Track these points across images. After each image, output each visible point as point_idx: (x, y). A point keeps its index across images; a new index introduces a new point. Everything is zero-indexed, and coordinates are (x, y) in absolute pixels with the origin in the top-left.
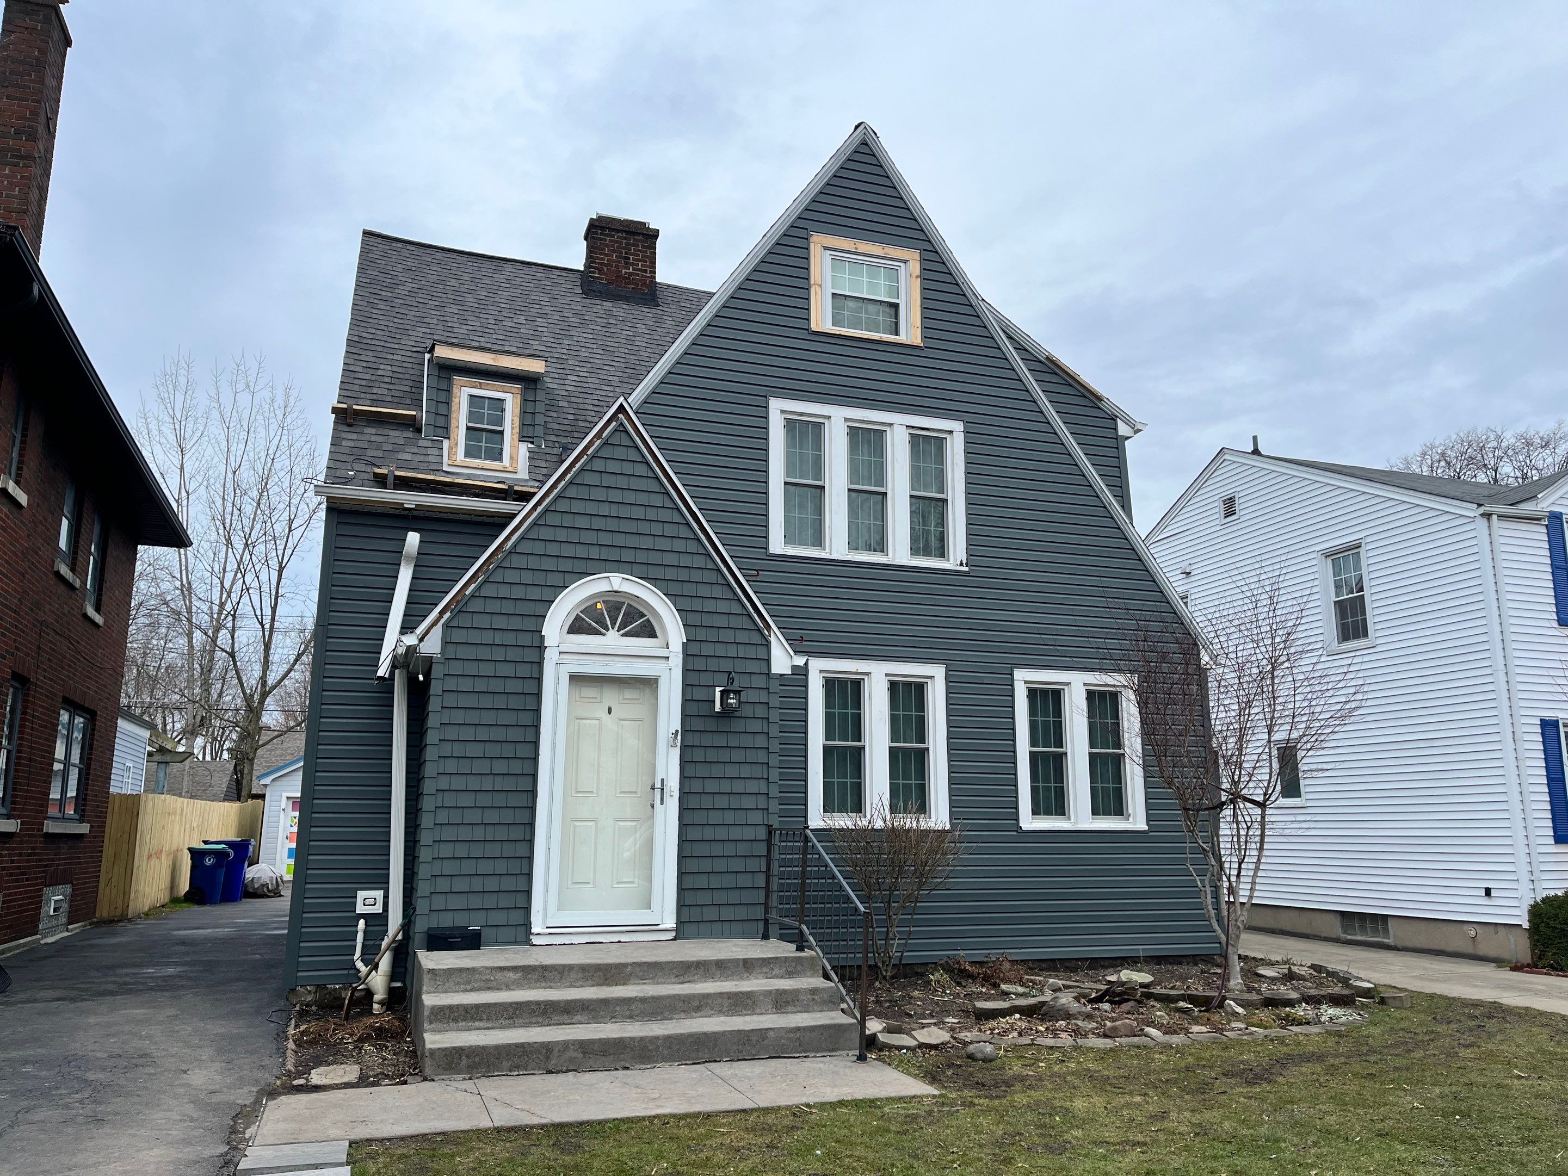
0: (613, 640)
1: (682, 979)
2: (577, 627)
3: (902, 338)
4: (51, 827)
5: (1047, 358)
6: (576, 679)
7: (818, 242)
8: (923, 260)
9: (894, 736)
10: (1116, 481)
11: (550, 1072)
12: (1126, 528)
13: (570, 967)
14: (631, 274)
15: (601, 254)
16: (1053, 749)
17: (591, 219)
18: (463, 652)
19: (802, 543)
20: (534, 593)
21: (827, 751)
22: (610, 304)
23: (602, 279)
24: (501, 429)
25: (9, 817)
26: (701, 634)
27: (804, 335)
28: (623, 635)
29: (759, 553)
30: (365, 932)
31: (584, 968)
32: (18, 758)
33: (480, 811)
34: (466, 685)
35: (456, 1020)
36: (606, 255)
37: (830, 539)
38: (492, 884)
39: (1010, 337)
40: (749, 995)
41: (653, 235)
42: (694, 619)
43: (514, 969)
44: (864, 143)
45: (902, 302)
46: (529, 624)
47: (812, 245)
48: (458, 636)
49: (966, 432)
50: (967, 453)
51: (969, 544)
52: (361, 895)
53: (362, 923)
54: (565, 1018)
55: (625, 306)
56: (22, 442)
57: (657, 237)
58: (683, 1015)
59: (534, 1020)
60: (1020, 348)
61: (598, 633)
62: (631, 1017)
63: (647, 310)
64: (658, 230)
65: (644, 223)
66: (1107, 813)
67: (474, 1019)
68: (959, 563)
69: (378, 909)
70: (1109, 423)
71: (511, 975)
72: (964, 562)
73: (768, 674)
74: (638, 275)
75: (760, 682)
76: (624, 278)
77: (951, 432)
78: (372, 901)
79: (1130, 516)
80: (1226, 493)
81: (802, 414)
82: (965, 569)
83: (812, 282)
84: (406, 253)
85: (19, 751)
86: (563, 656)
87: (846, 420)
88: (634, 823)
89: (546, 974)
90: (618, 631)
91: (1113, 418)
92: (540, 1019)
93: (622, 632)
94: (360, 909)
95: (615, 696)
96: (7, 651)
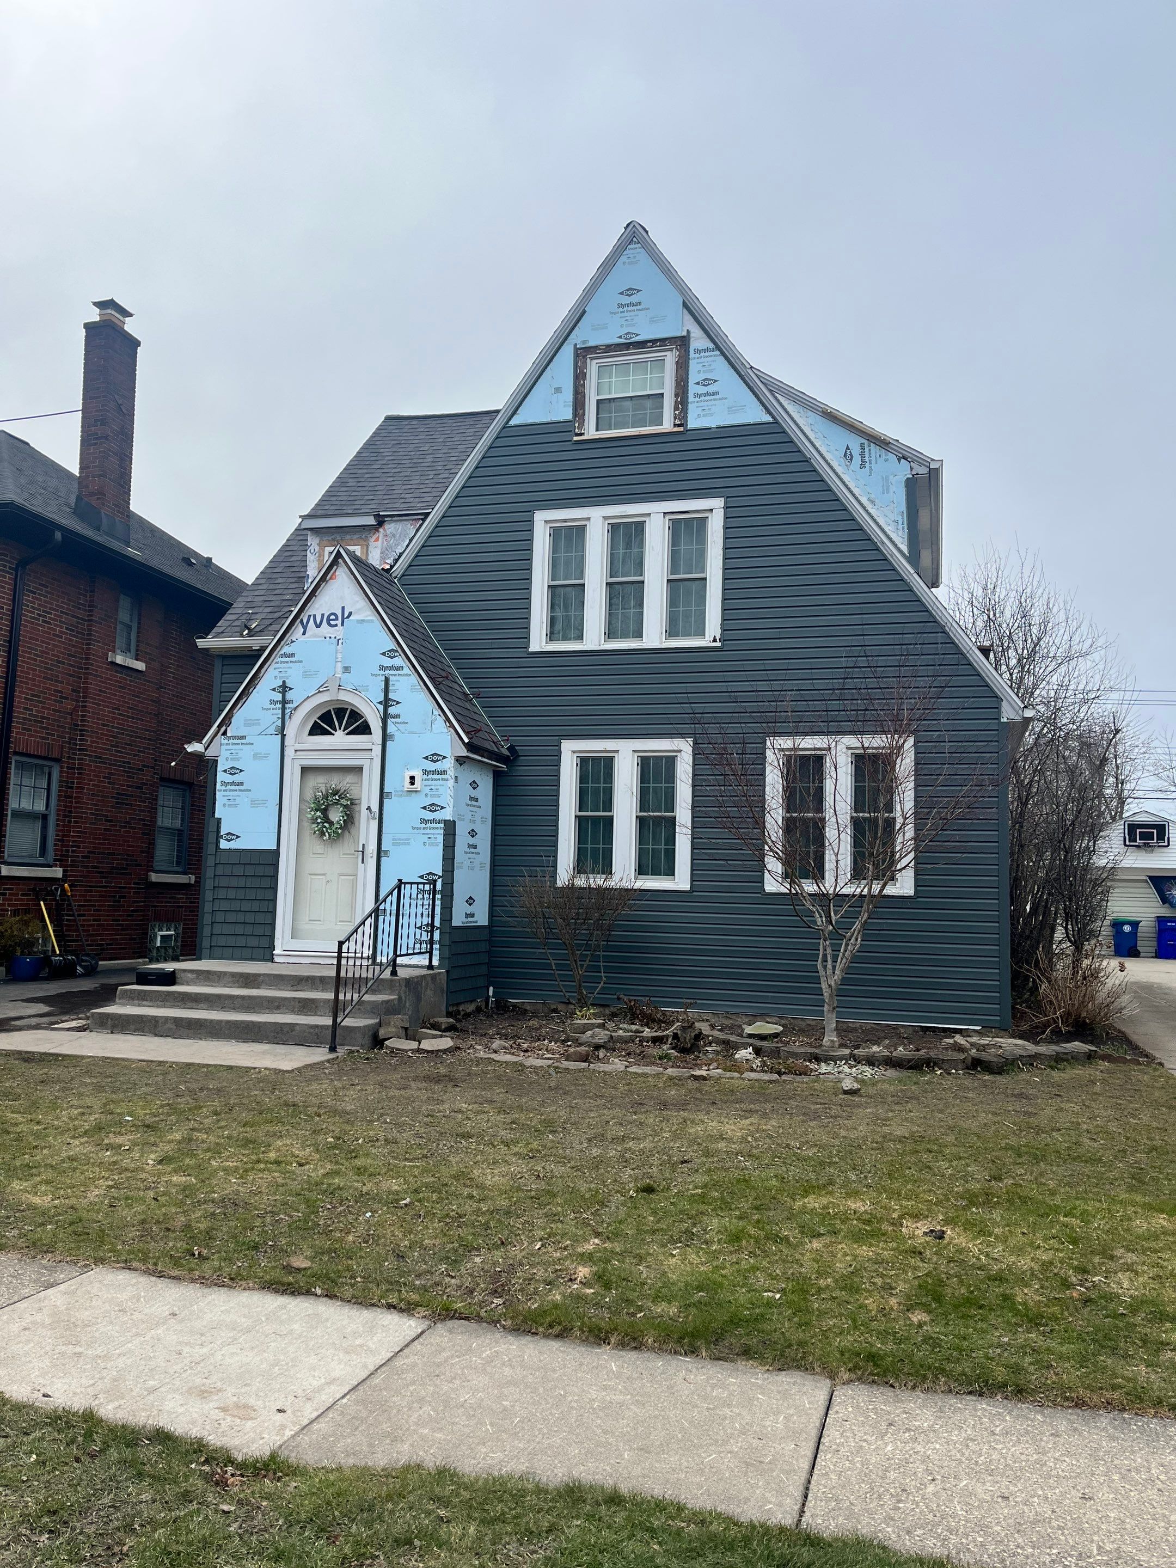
0: (340, 738)
1: (295, 988)
3: (664, 427)
5: (826, 411)
6: (305, 770)
7: (585, 354)
9: (643, 806)
11: (156, 1035)
13: (225, 974)
16: (811, 815)
19: (564, 639)
21: (581, 821)
28: (348, 734)
29: (519, 653)
31: (233, 975)
35: (133, 999)
37: (587, 633)
38: (250, 918)
40: (313, 1001)
44: (634, 242)
45: (666, 391)
49: (726, 508)
50: (727, 528)
51: (726, 620)
54: (194, 1005)
56: (139, 628)
58: (267, 1011)
61: (328, 733)
62: (234, 1009)
66: (869, 877)
67: (143, 1000)
68: (712, 639)
71: (189, 975)
72: (719, 637)
77: (712, 510)
81: (565, 521)
82: (719, 644)
86: (298, 753)
87: (605, 518)
88: (345, 877)
90: (343, 731)
93: (346, 731)
95: (336, 781)
96: (144, 766)
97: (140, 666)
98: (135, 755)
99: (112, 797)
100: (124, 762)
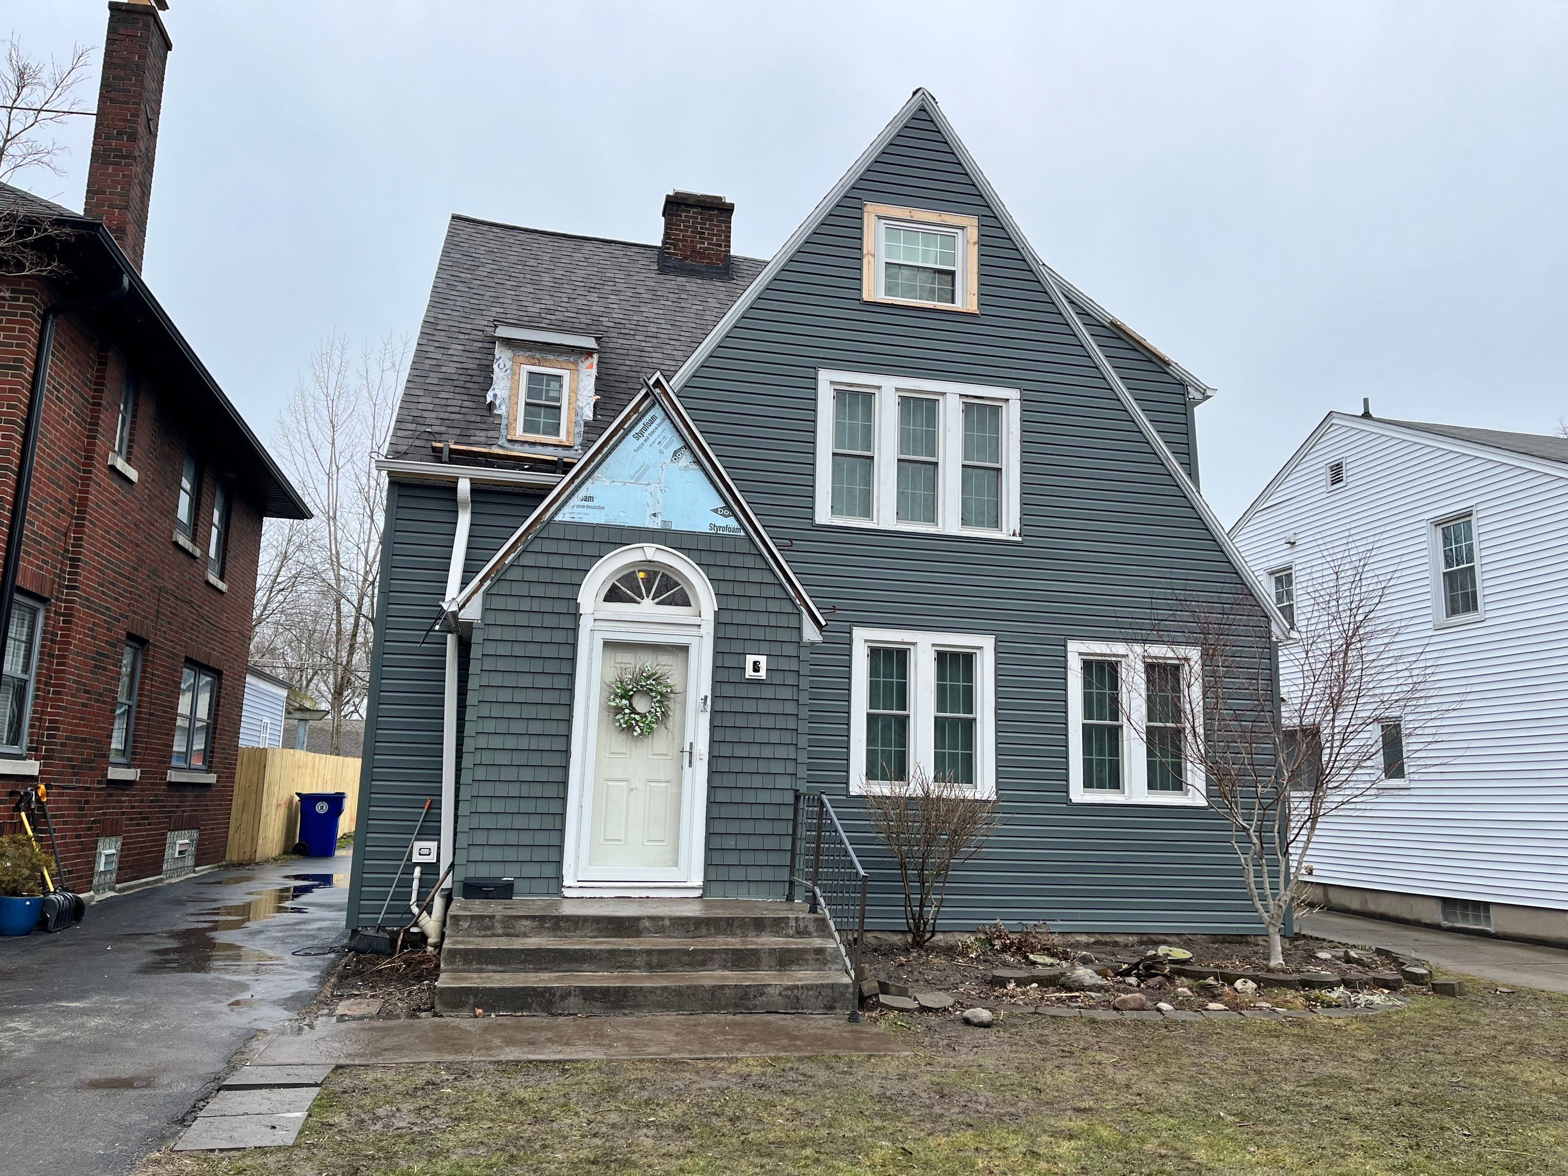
0: (647, 607)
1: (692, 934)
2: (613, 595)
3: (958, 306)
4: (173, 776)
5: (1112, 323)
6: (608, 645)
7: (872, 211)
8: (981, 226)
9: (941, 705)
10: (1184, 448)
11: (553, 1015)
12: (1194, 497)
13: (585, 919)
14: (705, 249)
15: (676, 230)
16: (1108, 722)
17: (668, 196)
18: (502, 619)
19: (851, 513)
20: (570, 563)
21: (871, 719)
22: (684, 279)
23: (677, 254)
24: (558, 404)
25: (128, 766)
26: (733, 603)
27: (855, 304)
28: (658, 603)
29: (805, 523)
30: (420, 879)
31: (597, 920)
32: (138, 712)
33: (516, 769)
34: (504, 649)
36: (681, 230)
37: (878, 510)
38: (526, 838)
39: (1071, 302)
40: (753, 952)
41: (726, 210)
42: (727, 588)
43: (533, 918)
44: (922, 109)
45: (958, 269)
46: (566, 592)
47: (866, 215)
48: (498, 603)
49: (1022, 400)
50: (1023, 421)
51: (1023, 514)
52: (418, 845)
53: (417, 871)
54: (574, 966)
55: (699, 281)
56: (132, 422)
57: (732, 210)
59: (544, 966)
60: (1083, 313)
61: (632, 601)
62: (637, 968)
63: (721, 284)
64: (733, 205)
65: (720, 198)
66: (1164, 787)
67: (487, 962)
68: (1011, 533)
69: (432, 859)
70: (1179, 389)
71: (528, 923)
72: (1018, 532)
73: (799, 643)
74: (713, 250)
75: (791, 650)
76: (699, 253)
77: (1007, 400)
78: (427, 852)
79: (1197, 483)
80: (1333, 458)
81: (851, 385)
82: (1020, 539)
83: (865, 251)
84: (490, 235)
85: (139, 706)
86: (598, 623)
87: (897, 390)
88: (666, 784)
89: (562, 924)
90: (653, 599)
91: (1181, 383)
92: (550, 966)
93: (657, 600)
94: (416, 858)
95: (648, 662)
96: (121, 615)
97: (133, 474)
98: (116, 599)
99: (93, 659)
100: (107, 609)
